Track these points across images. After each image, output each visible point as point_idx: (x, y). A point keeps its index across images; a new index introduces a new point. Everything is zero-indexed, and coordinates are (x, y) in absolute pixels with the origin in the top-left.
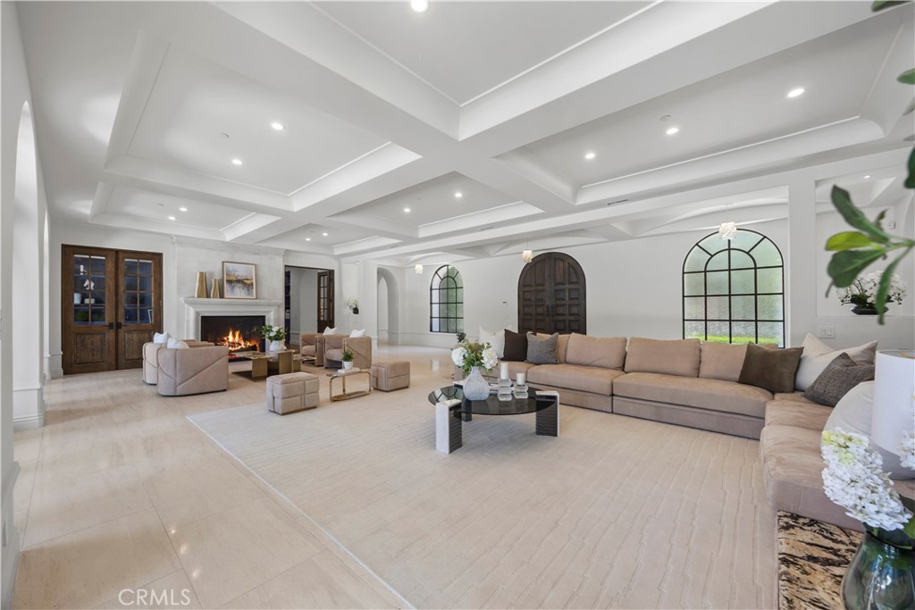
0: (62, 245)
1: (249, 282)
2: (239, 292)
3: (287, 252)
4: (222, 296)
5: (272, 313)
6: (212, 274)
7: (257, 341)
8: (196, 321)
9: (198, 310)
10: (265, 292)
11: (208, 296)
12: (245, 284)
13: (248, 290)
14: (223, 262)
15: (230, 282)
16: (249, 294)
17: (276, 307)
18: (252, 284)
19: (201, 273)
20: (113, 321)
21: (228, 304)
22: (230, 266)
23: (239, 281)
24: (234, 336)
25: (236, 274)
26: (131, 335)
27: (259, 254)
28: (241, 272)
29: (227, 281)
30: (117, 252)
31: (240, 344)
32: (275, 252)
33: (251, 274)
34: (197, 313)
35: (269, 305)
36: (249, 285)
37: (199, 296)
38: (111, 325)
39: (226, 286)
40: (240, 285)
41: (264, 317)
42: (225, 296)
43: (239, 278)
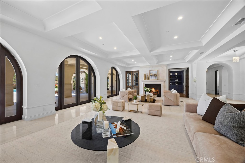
0: (125, 71)
1: (156, 75)
2: (153, 78)
3: (168, 65)
4: (149, 80)
5: (162, 84)
6: (147, 74)
9: (144, 83)
10: (160, 78)
11: (146, 80)
13: (156, 77)
15: (151, 75)
16: (156, 79)
17: (163, 82)
18: (157, 76)
19: (145, 74)
22: (151, 71)
23: (153, 75)
24: (153, 89)
26: (135, 88)
27: (159, 67)
28: (154, 73)
29: (150, 75)
30: (133, 71)
31: (154, 91)
32: (163, 65)
33: (157, 73)
34: (144, 84)
35: (161, 81)
37: (144, 80)
38: (132, 86)
39: (150, 77)
40: (153, 76)
41: (160, 85)
42: (150, 79)
43: (153, 74)
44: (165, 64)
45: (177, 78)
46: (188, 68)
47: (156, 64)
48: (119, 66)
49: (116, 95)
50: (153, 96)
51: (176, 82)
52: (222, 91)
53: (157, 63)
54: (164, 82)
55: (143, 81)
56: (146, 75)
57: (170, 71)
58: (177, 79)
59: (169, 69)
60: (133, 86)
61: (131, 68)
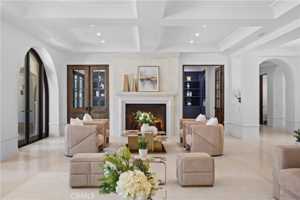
0: (67, 65)
1: (154, 79)
2: (148, 86)
4: (137, 90)
5: (169, 102)
6: (132, 75)
7: (161, 120)
8: (122, 107)
9: (123, 100)
10: (165, 86)
11: (129, 91)
12: (152, 81)
13: (154, 85)
14: (138, 67)
15: (142, 80)
16: (154, 88)
17: (173, 97)
18: (156, 81)
19: (125, 76)
20: (88, 106)
21: (141, 96)
22: (142, 69)
23: (147, 79)
25: (146, 74)
26: (95, 115)
27: (162, 59)
28: (149, 73)
29: (140, 79)
30: (90, 66)
33: (156, 73)
34: (123, 102)
35: (167, 96)
36: (154, 82)
37: (124, 91)
38: (87, 109)
39: (140, 83)
40: (148, 82)
41: (165, 105)
42: (139, 90)
43: (149, 77)
44: (177, 53)
45: (189, 88)
46: (222, 67)
47: (156, 50)
48: (52, 48)
49: (37, 138)
50: (157, 135)
51: (189, 97)
52: (274, 118)
53: (158, 48)
54: (175, 97)
55: (120, 95)
56: (129, 77)
57: (184, 71)
58: (190, 91)
59: (184, 66)
60: (90, 107)
61: (86, 55)
